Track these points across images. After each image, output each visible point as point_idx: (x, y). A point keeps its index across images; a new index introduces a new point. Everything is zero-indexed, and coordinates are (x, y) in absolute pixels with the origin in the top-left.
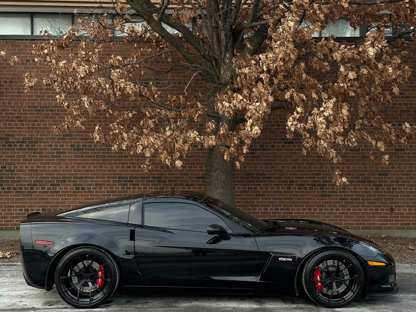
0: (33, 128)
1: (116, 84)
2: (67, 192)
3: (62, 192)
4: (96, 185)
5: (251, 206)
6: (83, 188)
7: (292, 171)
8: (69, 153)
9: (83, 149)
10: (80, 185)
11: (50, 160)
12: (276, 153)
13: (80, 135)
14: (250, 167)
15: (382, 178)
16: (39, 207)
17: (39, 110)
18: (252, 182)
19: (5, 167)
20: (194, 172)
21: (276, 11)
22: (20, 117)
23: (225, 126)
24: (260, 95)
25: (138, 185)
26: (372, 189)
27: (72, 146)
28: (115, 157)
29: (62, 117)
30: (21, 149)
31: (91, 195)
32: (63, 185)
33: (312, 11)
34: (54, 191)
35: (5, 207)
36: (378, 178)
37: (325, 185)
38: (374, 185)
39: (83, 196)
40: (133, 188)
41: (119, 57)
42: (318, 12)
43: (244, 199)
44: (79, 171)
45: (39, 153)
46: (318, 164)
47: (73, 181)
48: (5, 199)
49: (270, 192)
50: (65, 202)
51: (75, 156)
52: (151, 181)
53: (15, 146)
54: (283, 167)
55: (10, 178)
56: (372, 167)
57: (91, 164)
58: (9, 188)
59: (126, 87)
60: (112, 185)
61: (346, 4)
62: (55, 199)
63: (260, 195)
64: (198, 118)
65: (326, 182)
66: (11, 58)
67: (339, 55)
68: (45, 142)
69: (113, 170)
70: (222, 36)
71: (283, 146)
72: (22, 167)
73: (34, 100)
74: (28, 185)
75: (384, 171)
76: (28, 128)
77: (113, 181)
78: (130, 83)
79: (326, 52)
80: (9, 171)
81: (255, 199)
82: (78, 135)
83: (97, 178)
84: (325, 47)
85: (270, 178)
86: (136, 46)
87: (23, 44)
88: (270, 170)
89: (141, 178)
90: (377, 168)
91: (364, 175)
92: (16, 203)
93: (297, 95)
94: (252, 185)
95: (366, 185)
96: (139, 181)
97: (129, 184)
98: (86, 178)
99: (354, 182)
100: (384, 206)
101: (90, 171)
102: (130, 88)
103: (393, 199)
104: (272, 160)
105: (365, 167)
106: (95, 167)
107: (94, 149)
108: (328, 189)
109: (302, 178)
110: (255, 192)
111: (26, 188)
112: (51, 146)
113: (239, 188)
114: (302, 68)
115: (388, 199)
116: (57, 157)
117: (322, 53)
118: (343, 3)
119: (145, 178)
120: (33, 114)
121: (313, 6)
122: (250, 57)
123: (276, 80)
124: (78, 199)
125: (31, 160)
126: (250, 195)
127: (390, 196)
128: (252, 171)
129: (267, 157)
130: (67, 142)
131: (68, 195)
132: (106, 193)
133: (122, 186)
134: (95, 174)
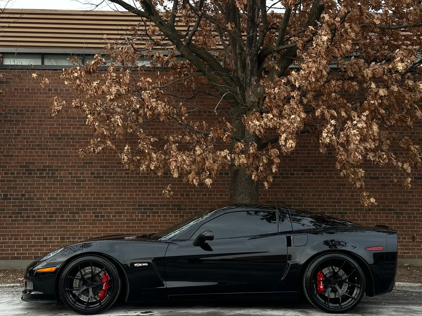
0: (54, 156)
1: (147, 103)
2: (86, 220)
3: (82, 220)
4: (116, 213)
6: (102, 216)
7: (312, 199)
8: (89, 181)
9: (103, 177)
10: (99, 213)
11: (70, 188)
12: (296, 181)
13: (100, 163)
14: (271, 195)
15: (402, 206)
16: (58, 235)
17: (60, 139)
19: (24, 195)
20: (215, 199)
21: (306, 32)
22: (41, 145)
23: (254, 145)
24: (291, 112)
25: (158, 213)
26: (393, 217)
27: (92, 174)
28: (135, 184)
29: (82, 145)
30: (41, 177)
31: (110, 224)
32: (82, 213)
33: (343, 30)
34: (73, 219)
35: (23, 235)
36: (398, 206)
37: (346, 213)
38: (394, 213)
39: (102, 224)
40: (153, 216)
41: (148, 79)
42: (349, 30)
44: (98, 198)
45: (59, 181)
46: (338, 192)
47: (93, 209)
48: (24, 228)
50: (84, 231)
51: (95, 184)
53: (36, 174)
54: (303, 195)
55: (29, 206)
56: (392, 195)
57: (111, 191)
58: (27, 217)
59: (157, 106)
60: (132, 213)
61: (378, 21)
62: (74, 227)
64: (227, 138)
65: (347, 209)
66: (42, 80)
67: (369, 71)
68: (65, 170)
69: (132, 198)
70: (247, 61)
71: (302, 174)
72: (41, 195)
73: (55, 128)
74: (47, 213)
75: (404, 199)
76: (49, 156)
77: (133, 209)
78: (162, 102)
79: (356, 70)
80: (28, 199)
82: (98, 163)
83: (116, 205)
84: (355, 66)
86: (159, 74)
87: (45, 73)
88: (290, 198)
89: (161, 205)
90: (398, 196)
91: (385, 203)
92: (35, 231)
93: (328, 112)
95: (387, 213)
96: (160, 209)
97: (149, 212)
98: (105, 206)
99: (375, 210)
100: (406, 235)
101: (110, 198)
102: (161, 107)
103: (414, 228)
104: (292, 188)
105: (385, 195)
106: (115, 195)
107: (114, 177)
108: (349, 217)
109: (323, 206)
111: (45, 217)
112: (71, 173)
114: (332, 86)
115: (409, 228)
116: (77, 184)
117: (352, 72)
118: (375, 20)
119: (165, 205)
120: (54, 142)
121: (344, 25)
122: (278, 79)
123: (305, 100)
124: (97, 227)
125: (51, 188)
127: (411, 224)
129: (287, 184)
130: (88, 170)
131: (87, 224)
132: (125, 221)
133: (142, 213)
134: (115, 202)
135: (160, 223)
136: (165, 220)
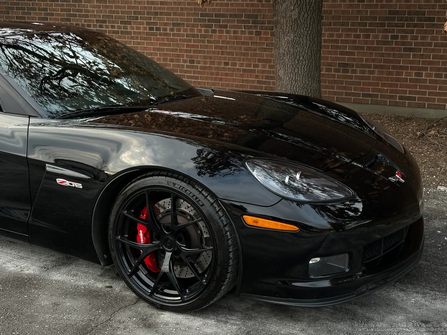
2: (140, 33)
3: (135, 33)
4: (174, 25)
5: (394, 67)
10: (154, 24)
18: (399, 26)
25: (226, 27)
31: (168, 40)
32: (135, 23)
34: (125, 32)
39: (158, 39)
40: (220, 32)
43: (382, 55)
47: (147, 18)
49: (430, 44)
52: (244, 22)
55: (78, 11)
60: (193, 25)
63: (411, 50)
69: (194, 3)
74: (97, 21)
77: (195, 20)
81: (401, 56)
83: (175, 14)
85: (433, 20)
88: (433, 5)
89: (231, 16)
94: (399, 31)
96: (228, 21)
97: (215, 25)
98: (161, 14)
101: (166, 3)
110: (403, 44)
113: (377, 37)
119: (236, 16)
124: (152, 44)
126: (393, 49)
128: (401, 6)
131: (141, 38)
132: (185, 38)
133: (206, 27)
134: (172, 8)
135: (228, 42)
136: (236, 38)
